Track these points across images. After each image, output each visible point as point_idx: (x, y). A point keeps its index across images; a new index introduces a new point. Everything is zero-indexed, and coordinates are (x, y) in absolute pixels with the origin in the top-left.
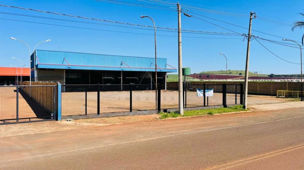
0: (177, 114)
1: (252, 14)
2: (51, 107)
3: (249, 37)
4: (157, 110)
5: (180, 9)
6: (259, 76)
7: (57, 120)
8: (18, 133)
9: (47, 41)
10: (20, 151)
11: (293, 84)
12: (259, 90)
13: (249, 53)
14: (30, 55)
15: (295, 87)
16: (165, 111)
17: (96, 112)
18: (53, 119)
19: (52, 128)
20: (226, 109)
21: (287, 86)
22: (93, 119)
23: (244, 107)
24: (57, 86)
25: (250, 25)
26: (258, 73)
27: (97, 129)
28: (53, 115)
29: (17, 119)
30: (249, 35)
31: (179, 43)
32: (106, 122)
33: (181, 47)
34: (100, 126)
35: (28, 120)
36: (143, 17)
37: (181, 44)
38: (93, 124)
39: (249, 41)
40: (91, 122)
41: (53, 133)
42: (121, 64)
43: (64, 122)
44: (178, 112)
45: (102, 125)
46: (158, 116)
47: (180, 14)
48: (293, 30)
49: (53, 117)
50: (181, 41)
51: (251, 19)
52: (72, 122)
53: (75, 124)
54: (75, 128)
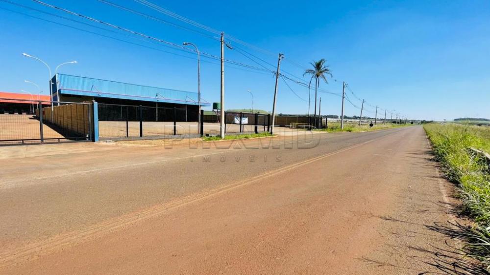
0: (218, 138)
1: (280, 55)
2: (84, 129)
3: (277, 74)
4: (200, 134)
5: (223, 40)
7: (94, 141)
8: (45, 153)
9: (72, 62)
10: (51, 169)
13: (277, 88)
14: (51, 78)
15: (303, 120)
16: (207, 135)
17: (139, 134)
18: (89, 140)
19: (90, 149)
20: (257, 135)
21: (297, 120)
22: (135, 141)
23: (271, 133)
24: (93, 104)
25: (279, 64)
27: (142, 149)
28: (89, 136)
29: (42, 139)
30: (277, 73)
31: (221, 72)
32: (151, 144)
33: (223, 76)
34: (145, 147)
35: (57, 141)
36: (186, 44)
37: (223, 73)
38: (137, 145)
39: (277, 78)
40: (134, 143)
41: (92, 152)
42: (157, 96)
43: (103, 143)
44: (220, 136)
45: (147, 146)
46: (201, 139)
47: (223, 45)
48: (303, 76)
49: (89, 138)
50: (223, 70)
51: (279, 59)
52: (112, 143)
53: (116, 145)
54: (117, 148)
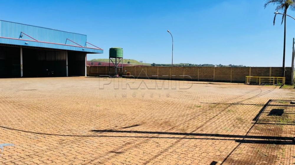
6: (144, 65)
11: (258, 69)
12: (215, 76)
15: (259, 72)
21: (250, 72)
26: (143, 62)
42: (21, 37)
